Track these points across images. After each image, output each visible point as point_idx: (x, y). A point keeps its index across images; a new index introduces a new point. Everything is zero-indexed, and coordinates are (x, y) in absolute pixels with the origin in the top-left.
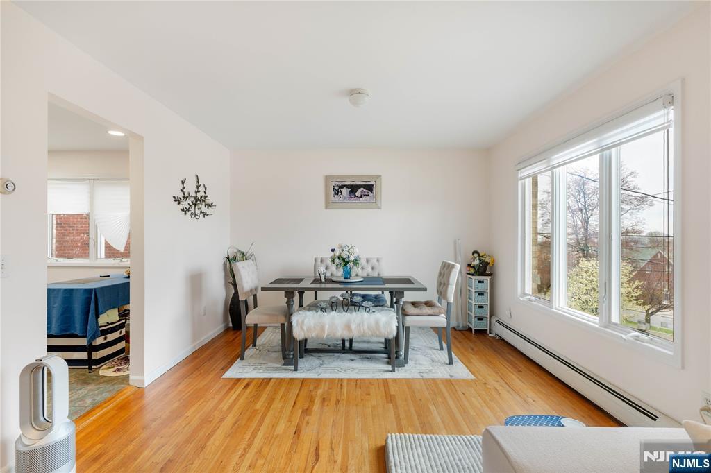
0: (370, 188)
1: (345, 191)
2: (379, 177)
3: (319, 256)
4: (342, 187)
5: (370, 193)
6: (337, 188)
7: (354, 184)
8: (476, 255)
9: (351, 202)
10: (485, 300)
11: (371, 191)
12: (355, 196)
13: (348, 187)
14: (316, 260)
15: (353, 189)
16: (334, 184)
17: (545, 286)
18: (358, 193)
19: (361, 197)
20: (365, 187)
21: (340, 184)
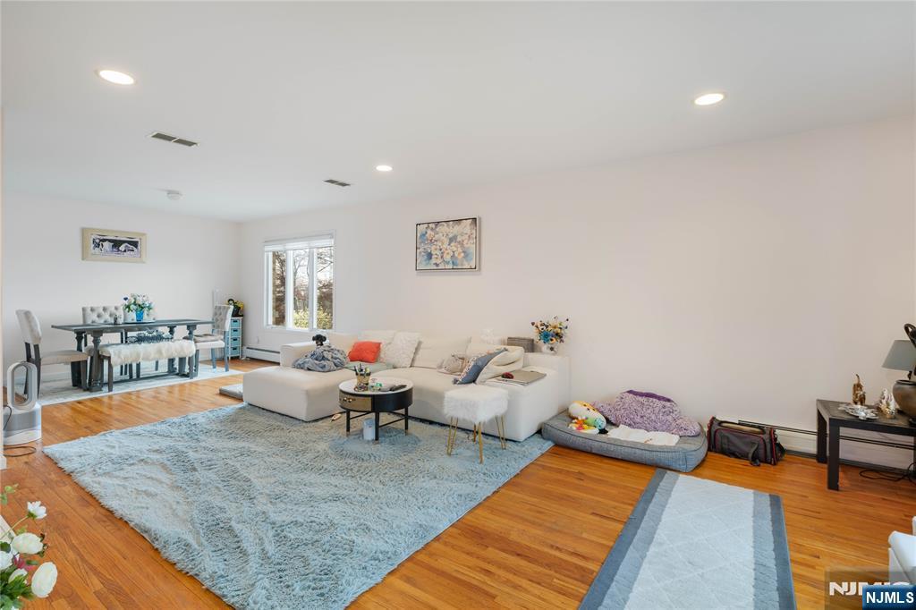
0: (135, 244)
1: (107, 245)
2: (144, 234)
3: (88, 306)
4: (104, 240)
5: (135, 248)
6: (98, 241)
7: (118, 239)
8: (231, 302)
9: (114, 255)
10: (238, 335)
11: (136, 247)
12: (119, 250)
13: (110, 241)
14: (84, 309)
15: (116, 244)
16: (93, 237)
17: (280, 319)
18: (122, 248)
19: (125, 251)
20: (130, 243)
21: (102, 238)
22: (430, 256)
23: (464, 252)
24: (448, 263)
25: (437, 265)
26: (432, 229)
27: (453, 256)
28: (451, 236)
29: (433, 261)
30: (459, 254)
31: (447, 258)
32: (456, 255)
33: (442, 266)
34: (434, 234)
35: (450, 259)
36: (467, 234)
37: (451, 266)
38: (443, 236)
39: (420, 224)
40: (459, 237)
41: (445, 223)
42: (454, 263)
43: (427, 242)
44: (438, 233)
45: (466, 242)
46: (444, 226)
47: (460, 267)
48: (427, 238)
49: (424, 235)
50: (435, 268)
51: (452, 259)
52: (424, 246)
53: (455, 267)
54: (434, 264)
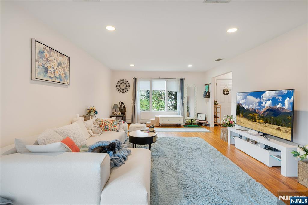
22: (46, 70)
23: (65, 74)
24: (57, 78)
25: (51, 78)
26: (47, 51)
27: (60, 75)
28: (59, 61)
29: (49, 75)
30: (63, 74)
31: (57, 75)
32: (61, 75)
33: (54, 80)
34: (49, 55)
35: (58, 76)
36: (66, 64)
37: (58, 81)
38: (55, 59)
39: (38, 42)
40: (62, 64)
41: (55, 51)
42: (60, 79)
43: (44, 59)
44: (52, 57)
45: (65, 68)
46: (55, 53)
47: (63, 82)
48: (44, 56)
49: (42, 52)
50: (49, 79)
51: (59, 76)
52: (42, 61)
53: (61, 82)
54: (49, 77)
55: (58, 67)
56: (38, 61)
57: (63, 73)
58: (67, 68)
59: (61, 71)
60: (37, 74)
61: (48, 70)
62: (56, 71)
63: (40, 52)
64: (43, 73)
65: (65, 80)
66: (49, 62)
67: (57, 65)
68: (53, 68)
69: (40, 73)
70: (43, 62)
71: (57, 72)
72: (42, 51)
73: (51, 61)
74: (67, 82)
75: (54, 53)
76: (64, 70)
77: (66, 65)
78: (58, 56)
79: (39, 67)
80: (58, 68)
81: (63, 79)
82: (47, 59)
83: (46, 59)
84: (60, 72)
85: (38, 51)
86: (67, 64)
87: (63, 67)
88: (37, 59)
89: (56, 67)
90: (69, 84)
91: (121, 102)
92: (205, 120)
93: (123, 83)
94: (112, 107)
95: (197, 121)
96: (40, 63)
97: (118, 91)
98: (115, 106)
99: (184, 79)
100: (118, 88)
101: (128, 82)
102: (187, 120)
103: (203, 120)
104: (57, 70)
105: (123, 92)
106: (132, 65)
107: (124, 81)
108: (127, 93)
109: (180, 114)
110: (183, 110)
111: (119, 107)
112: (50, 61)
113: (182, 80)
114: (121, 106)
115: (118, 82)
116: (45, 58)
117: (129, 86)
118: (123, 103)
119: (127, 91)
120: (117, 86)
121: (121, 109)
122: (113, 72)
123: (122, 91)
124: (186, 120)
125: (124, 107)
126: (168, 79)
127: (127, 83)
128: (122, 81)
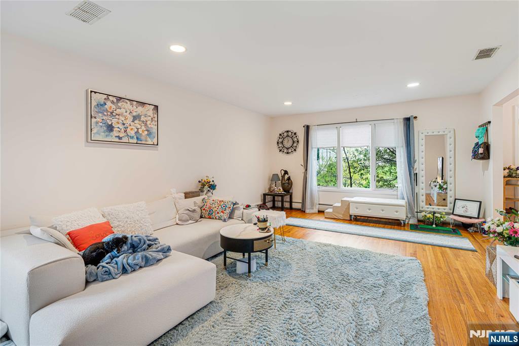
22: (110, 128)
23: (148, 130)
24: (132, 138)
25: (120, 138)
26: (113, 102)
27: (137, 132)
28: (135, 114)
29: (115, 133)
30: (143, 131)
31: (132, 133)
32: (141, 132)
33: (125, 140)
34: (114, 107)
35: (134, 135)
36: (149, 116)
37: (135, 141)
38: (126, 112)
39: (95, 92)
40: (142, 117)
41: (127, 101)
42: (137, 138)
43: (105, 113)
44: (120, 109)
45: (149, 123)
46: (127, 103)
47: (143, 142)
48: (107, 109)
49: (101, 105)
50: (118, 140)
51: (136, 135)
52: (102, 117)
53: (139, 142)
54: (116, 137)
55: (133, 121)
56: (95, 118)
57: (145, 129)
58: (152, 121)
59: (139, 127)
60: (92, 135)
61: (113, 127)
62: (130, 128)
63: (98, 105)
64: (104, 132)
65: (148, 139)
66: (115, 116)
67: (130, 118)
68: (124, 124)
69: (98, 133)
70: (104, 118)
71: (132, 129)
72: (102, 103)
73: (119, 115)
74: (152, 141)
75: (125, 104)
76: (146, 125)
77: (150, 118)
78: (133, 106)
79: (97, 125)
80: (132, 124)
81: (143, 138)
82: (112, 113)
83: (109, 113)
84: (138, 129)
85: (94, 103)
86: (152, 116)
87: (143, 122)
88: (93, 115)
89: (129, 121)
90: (157, 145)
91: (282, 171)
92: (478, 218)
93: (288, 136)
94: (269, 178)
95: (452, 216)
96: (98, 119)
97: (280, 151)
98: (274, 178)
99: (415, 118)
100: (280, 145)
101: (295, 134)
102: (423, 214)
103: (471, 218)
104: (130, 125)
105: (288, 153)
106: (288, 103)
107: (290, 133)
108: (295, 153)
109: (403, 199)
110: (413, 189)
111: (281, 178)
112: (117, 114)
113: (407, 120)
114: (283, 177)
115: (280, 135)
116: (107, 111)
117: (298, 142)
118: (286, 172)
119: (295, 150)
120: (278, 143)
121: (284, 182)
122: (272, 119)
123: (285, 151)
124: (421, 212)
125: (289, 179)
126: (374, 122)
127: (295, 136)
128: (285, 134)
